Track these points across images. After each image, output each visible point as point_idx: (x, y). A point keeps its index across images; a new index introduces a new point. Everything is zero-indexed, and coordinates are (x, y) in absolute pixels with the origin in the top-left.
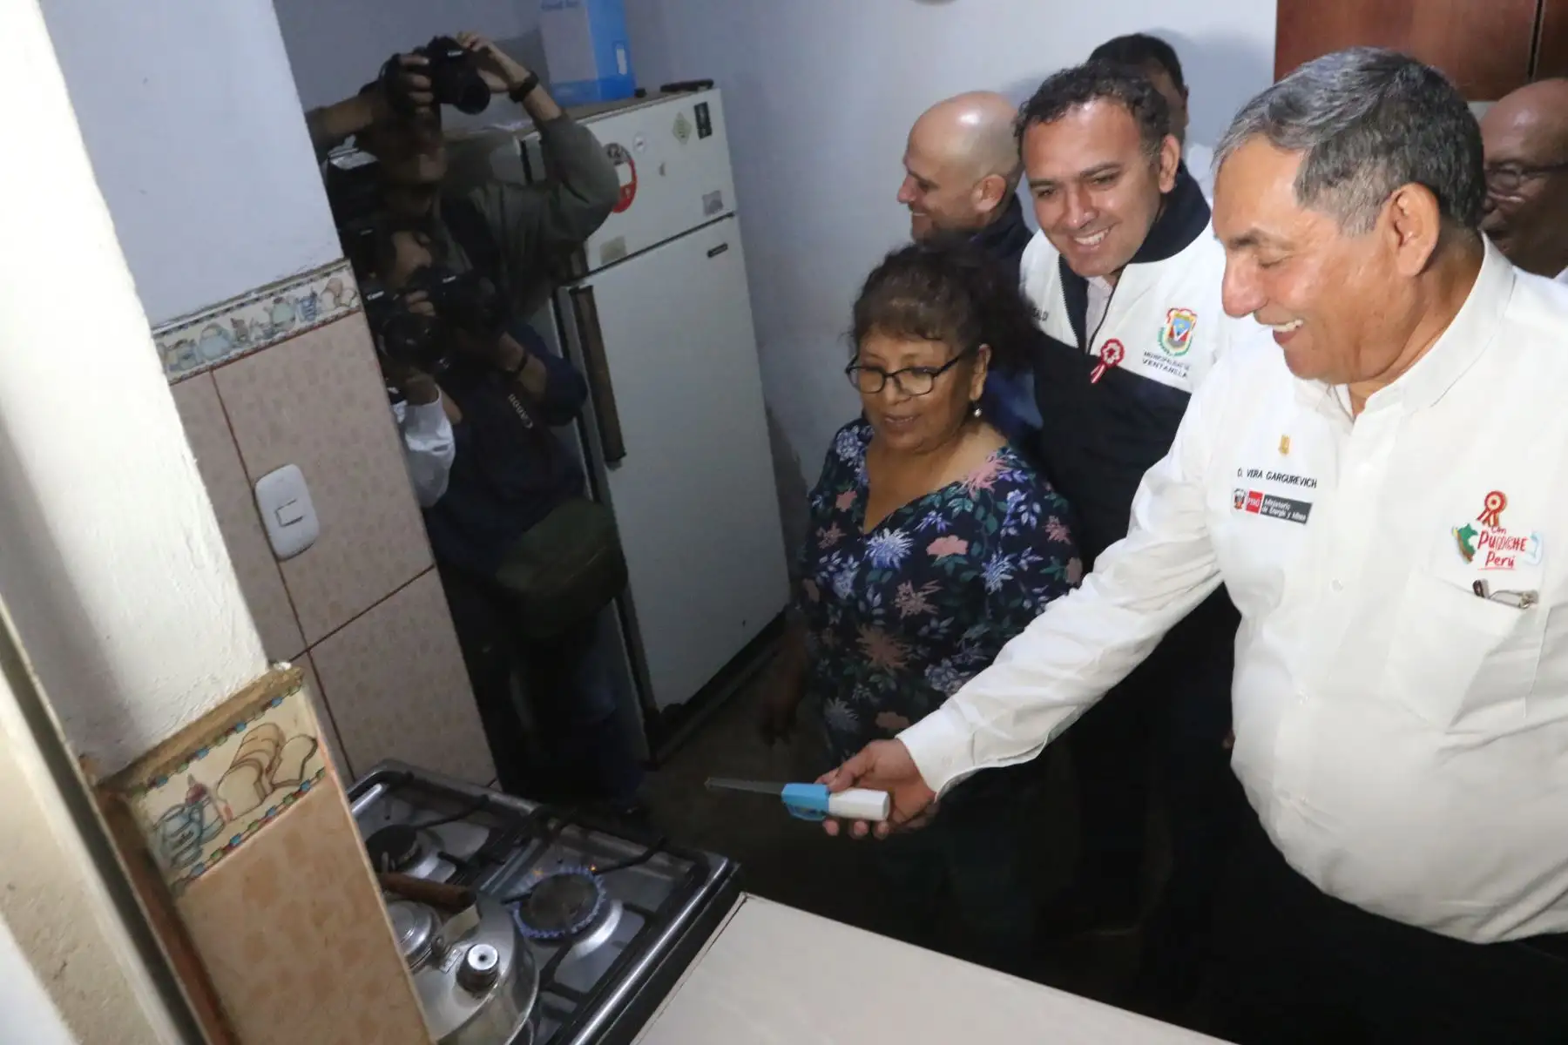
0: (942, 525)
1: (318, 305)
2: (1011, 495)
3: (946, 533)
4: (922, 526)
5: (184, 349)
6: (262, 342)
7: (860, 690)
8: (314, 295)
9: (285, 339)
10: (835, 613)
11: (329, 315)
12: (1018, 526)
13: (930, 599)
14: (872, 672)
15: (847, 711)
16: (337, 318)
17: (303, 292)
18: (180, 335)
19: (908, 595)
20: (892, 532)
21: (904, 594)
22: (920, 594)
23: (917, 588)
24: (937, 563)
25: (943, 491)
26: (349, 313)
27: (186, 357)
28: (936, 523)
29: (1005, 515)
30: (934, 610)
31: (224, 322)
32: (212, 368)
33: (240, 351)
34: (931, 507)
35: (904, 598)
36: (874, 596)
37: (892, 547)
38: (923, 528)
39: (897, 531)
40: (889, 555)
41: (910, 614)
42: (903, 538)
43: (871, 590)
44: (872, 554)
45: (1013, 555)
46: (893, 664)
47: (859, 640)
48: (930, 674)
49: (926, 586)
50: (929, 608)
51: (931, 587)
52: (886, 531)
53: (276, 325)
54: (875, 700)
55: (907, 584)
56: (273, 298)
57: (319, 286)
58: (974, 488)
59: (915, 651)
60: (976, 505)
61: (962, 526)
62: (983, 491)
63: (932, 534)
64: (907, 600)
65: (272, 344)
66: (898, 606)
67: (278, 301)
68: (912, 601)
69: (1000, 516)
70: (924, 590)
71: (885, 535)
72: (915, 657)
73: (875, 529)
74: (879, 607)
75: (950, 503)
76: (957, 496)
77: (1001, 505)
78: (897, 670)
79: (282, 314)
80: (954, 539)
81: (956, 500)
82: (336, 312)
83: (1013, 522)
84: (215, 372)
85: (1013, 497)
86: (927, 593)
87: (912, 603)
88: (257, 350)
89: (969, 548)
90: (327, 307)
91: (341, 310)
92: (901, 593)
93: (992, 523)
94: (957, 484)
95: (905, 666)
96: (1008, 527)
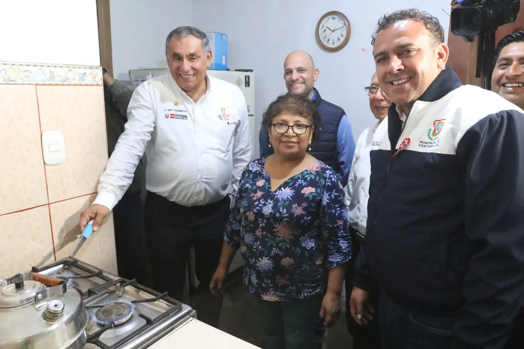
0: (304, 184)
1: (85, 77)
2: (327, 172)
3: (307, 186)
4: (297, 185)
5: (27, 74)
6: (60, 83)
7: (274, 251)
8: (85, 74)
9: (69, 85)
10: (262, 222)
11: (89, 83)
12: (331, 182)
13: (304, 209)
14: (280, 242)
15: (268, 261)
16: (92, 85)
17: (82, 71)
18: (27, 68)
19: (296, 208)
20: (285, 188)
21: (295, 208)
22: (300, 208)
23: (299, 206)
24: (306, 196)
25: (302, 173)
26: (97, 85)
27: (27, 77)
28: (302, 183)
29: (326, 178)
30: (305, 213)
31: (47, 70)
32: (37, 85)
33: (50, 82)
34: (299, 178)
35: (295, 209)
36: (283, 210)
37: (286, 193)
38: (297, 186)
39: (287, 188)
40: (286, 196)
41: (297, 215)
42: (290, 190)
43: (281, 208)
44: (278, 197)
45: (330, 193)
46: (288, 237)
47: (275, 230)
48: (301, 240)
49: (303, 204)
50: (304, 212)
51: (305, 205)
52: (283, 189)
53: (67, 79)
54: (281, 254)
55: (295, 204)
56: (68, 69)
57: (88, 71)
58: (313, 171)
59: (297, 231)
60: (315, 176)
61: (312, 183)
62: (317, 172)
63: (301, 187)
64: (296, 210)
65: (63, 85)
66: (293, 212)
67: (70, 70)
68: (298, 210)
69: (325, 178)
70: (302, 206)
71: (282, 190)
72: (297, 233)
73: (277, 189)
74: (286, 213)
75: (306, 176)
76: (308, 174)
77: (325, 175)
78: (290, 239)
79: (70, 75)
80: (310, 188)
81: (307, 175)
82: (92, 83)
83: (330, 180)
84: (37, 86)
85: (328, 172)
86: (303, 207)
87: (298, 211)
88: (57, 85)
89: (316, 190)
90: (89, 80)
91: (94, 83)
92: (294, 208)
93: (323, 182)
94: (306, 171)
95: (294, 237)
96: (328, 182)
